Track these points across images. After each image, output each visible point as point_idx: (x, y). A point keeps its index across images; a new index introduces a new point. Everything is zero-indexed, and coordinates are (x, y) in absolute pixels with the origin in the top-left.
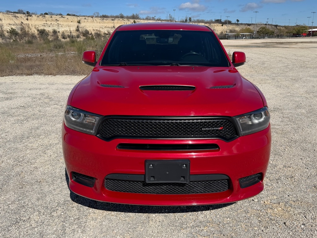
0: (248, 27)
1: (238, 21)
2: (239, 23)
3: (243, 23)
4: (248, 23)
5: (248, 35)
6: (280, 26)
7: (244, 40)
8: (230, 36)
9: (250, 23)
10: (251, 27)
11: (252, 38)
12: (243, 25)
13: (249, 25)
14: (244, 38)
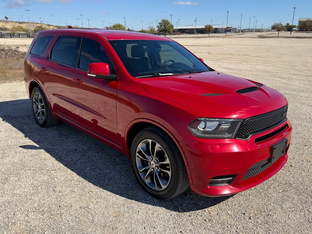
0: (20, 25)
1: (6, 18)
2: (8, 20)
3: (13, 21)
4: (18, 21)
5: (24, 34)
6: (52, 26)
7: (21, 38)
8: (4, 35)
9: (21, 21)
10: (23, 26)
11: (30, 37)
12: (14, 23)
13: (20, 23)
14: (21, 37)
